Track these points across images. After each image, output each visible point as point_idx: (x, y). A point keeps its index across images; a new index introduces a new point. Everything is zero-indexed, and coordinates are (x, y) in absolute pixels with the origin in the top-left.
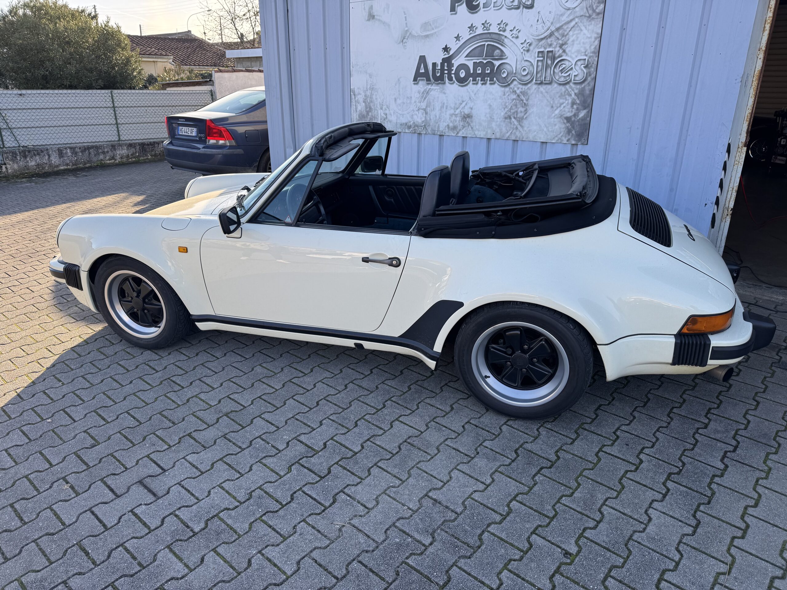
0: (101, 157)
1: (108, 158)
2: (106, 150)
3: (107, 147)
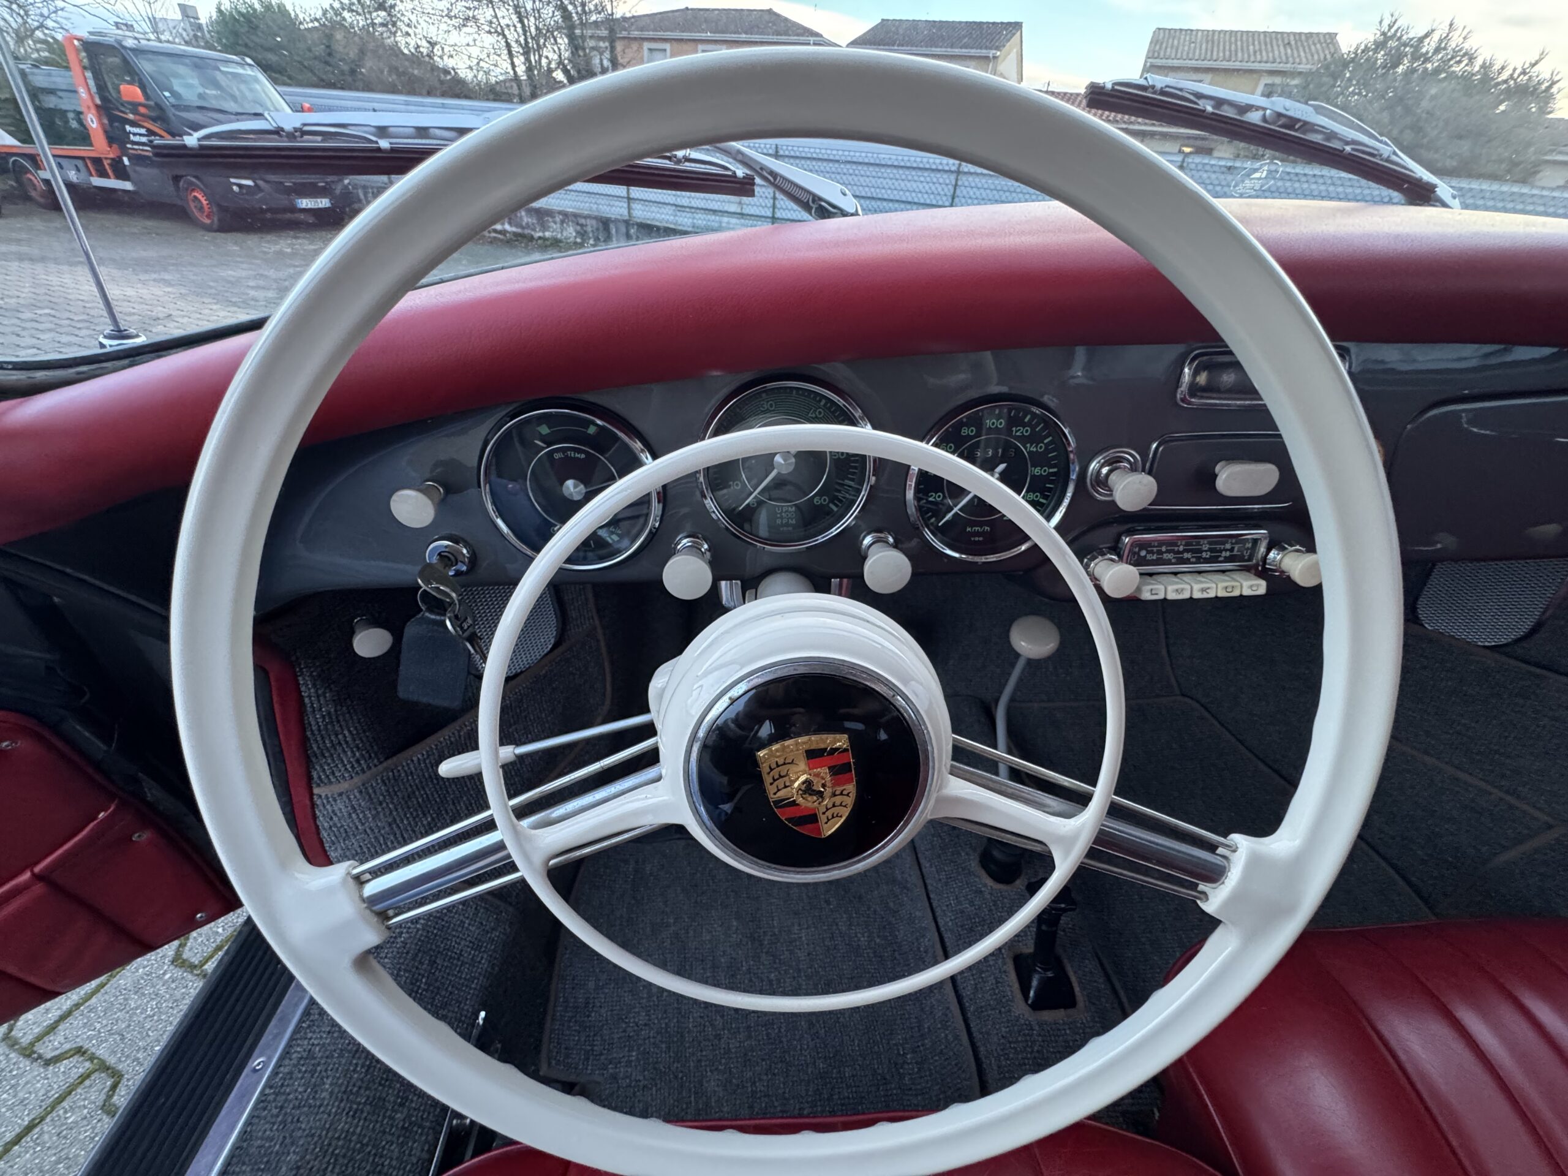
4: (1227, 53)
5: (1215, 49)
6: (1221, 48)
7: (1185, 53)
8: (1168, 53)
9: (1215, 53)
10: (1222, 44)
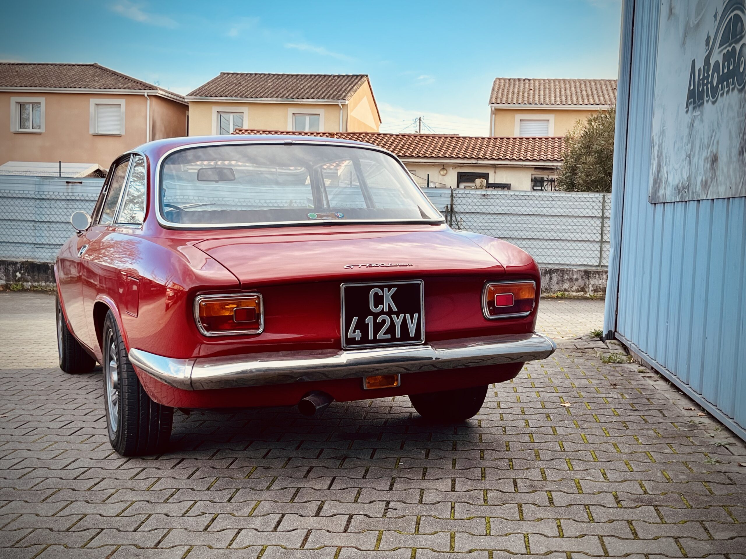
0: (566, 286)
1: (575, 288)
2: (575, 277)
3: (577, 272)
4: (564, 98)
5: (553, 95)
6: (558, 94)
7: (526, 99)
8: (510, 100)
9: (553, 98)
10: (558, 90)
